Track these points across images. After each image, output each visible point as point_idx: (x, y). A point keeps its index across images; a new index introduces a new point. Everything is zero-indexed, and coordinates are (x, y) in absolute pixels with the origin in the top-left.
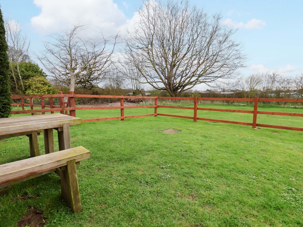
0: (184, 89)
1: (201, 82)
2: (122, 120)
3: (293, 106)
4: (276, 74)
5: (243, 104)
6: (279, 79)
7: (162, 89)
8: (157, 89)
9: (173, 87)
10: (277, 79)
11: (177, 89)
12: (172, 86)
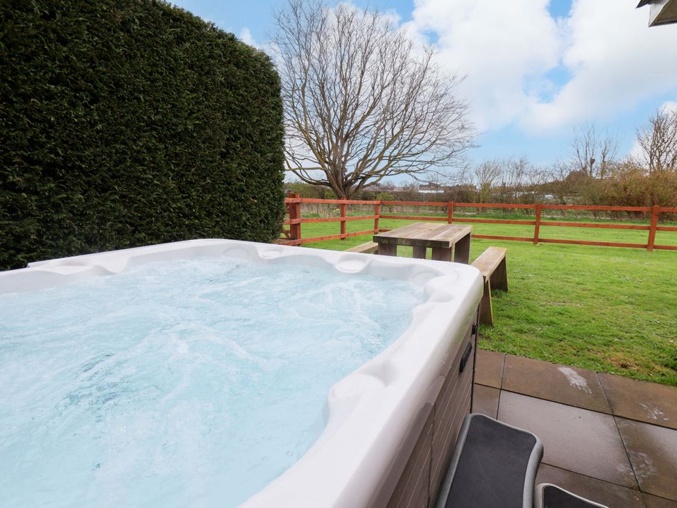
0: (365, 184)
1: (400, 172)
2: (343, 239)
3: (549, 217)
4: (525, 162)
5: (470, 214)
6: (529, 170)
7: (318, 183)
8: (309, 182)
9: (343, 180)
10: (527, 169)
11: (350, 183)
12: (340, 178)
